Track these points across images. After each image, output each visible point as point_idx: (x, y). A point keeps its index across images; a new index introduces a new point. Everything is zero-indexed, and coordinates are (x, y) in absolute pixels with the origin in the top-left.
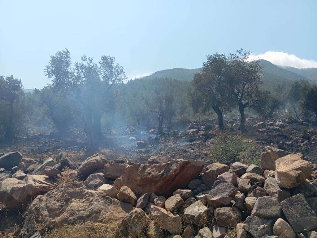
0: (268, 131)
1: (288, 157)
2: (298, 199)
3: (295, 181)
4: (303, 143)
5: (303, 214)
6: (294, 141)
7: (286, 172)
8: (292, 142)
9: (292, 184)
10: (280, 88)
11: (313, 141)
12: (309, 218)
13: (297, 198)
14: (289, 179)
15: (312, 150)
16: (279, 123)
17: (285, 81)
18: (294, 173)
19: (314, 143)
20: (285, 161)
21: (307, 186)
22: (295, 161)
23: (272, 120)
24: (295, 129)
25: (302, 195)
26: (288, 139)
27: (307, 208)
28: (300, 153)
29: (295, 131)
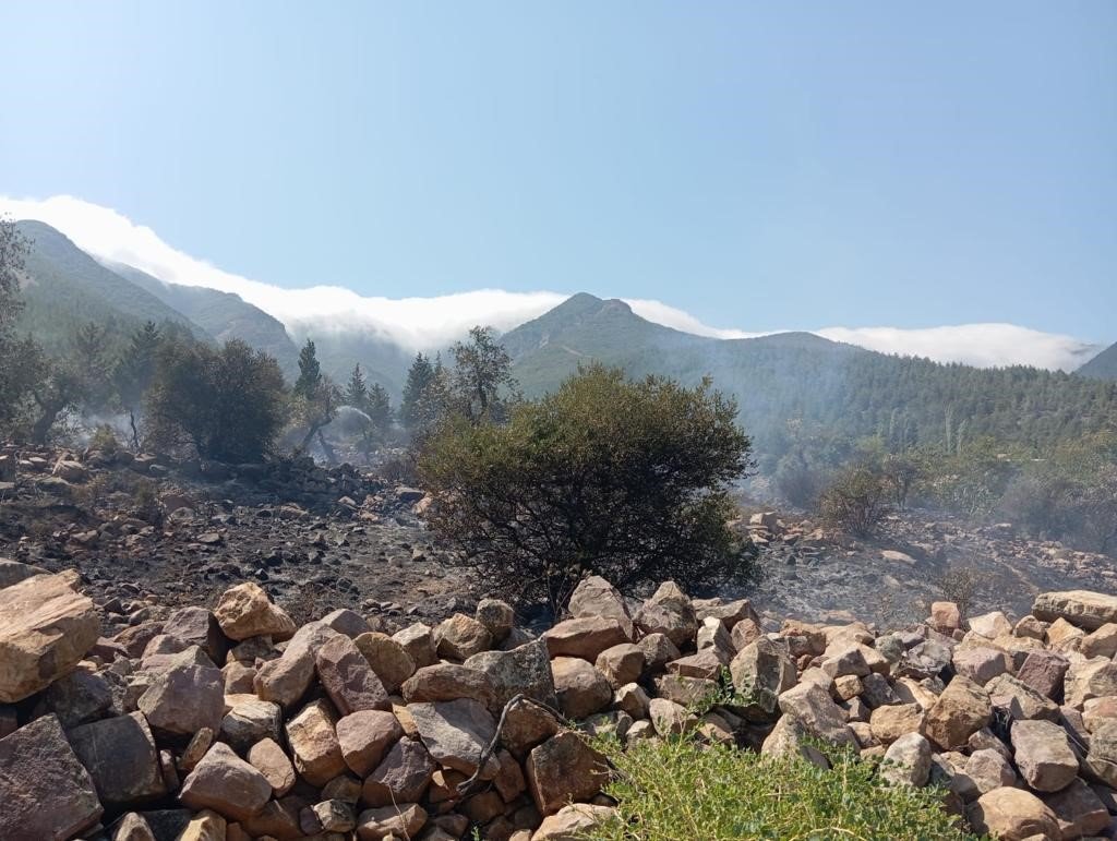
0: (22, 493)
1: (27, 585)
2: (38, 736)
3: (37, 672)
4: (134, 537)
5: (50, 787)
6: (108, 529)
7: (7, 643)
8: (99, 533)
9: (23, 684)
10: (92, 337)
11: (171, 529)
12: (66, 798)
13: (33, 734)
14: (16, 667)
15: (161, 559)
16: (66, 463)
17: (115, 316)
18: (34, 645)
19: (170, 534)
20: (13, 602)
21: (81, 686)
22: (47, 599)
23: (40, 451)
24: (121, 489)
25: (53, 719)
26: (86, 522)
27: (65, 765)
28: (70, 571)
29: (119, 493)
